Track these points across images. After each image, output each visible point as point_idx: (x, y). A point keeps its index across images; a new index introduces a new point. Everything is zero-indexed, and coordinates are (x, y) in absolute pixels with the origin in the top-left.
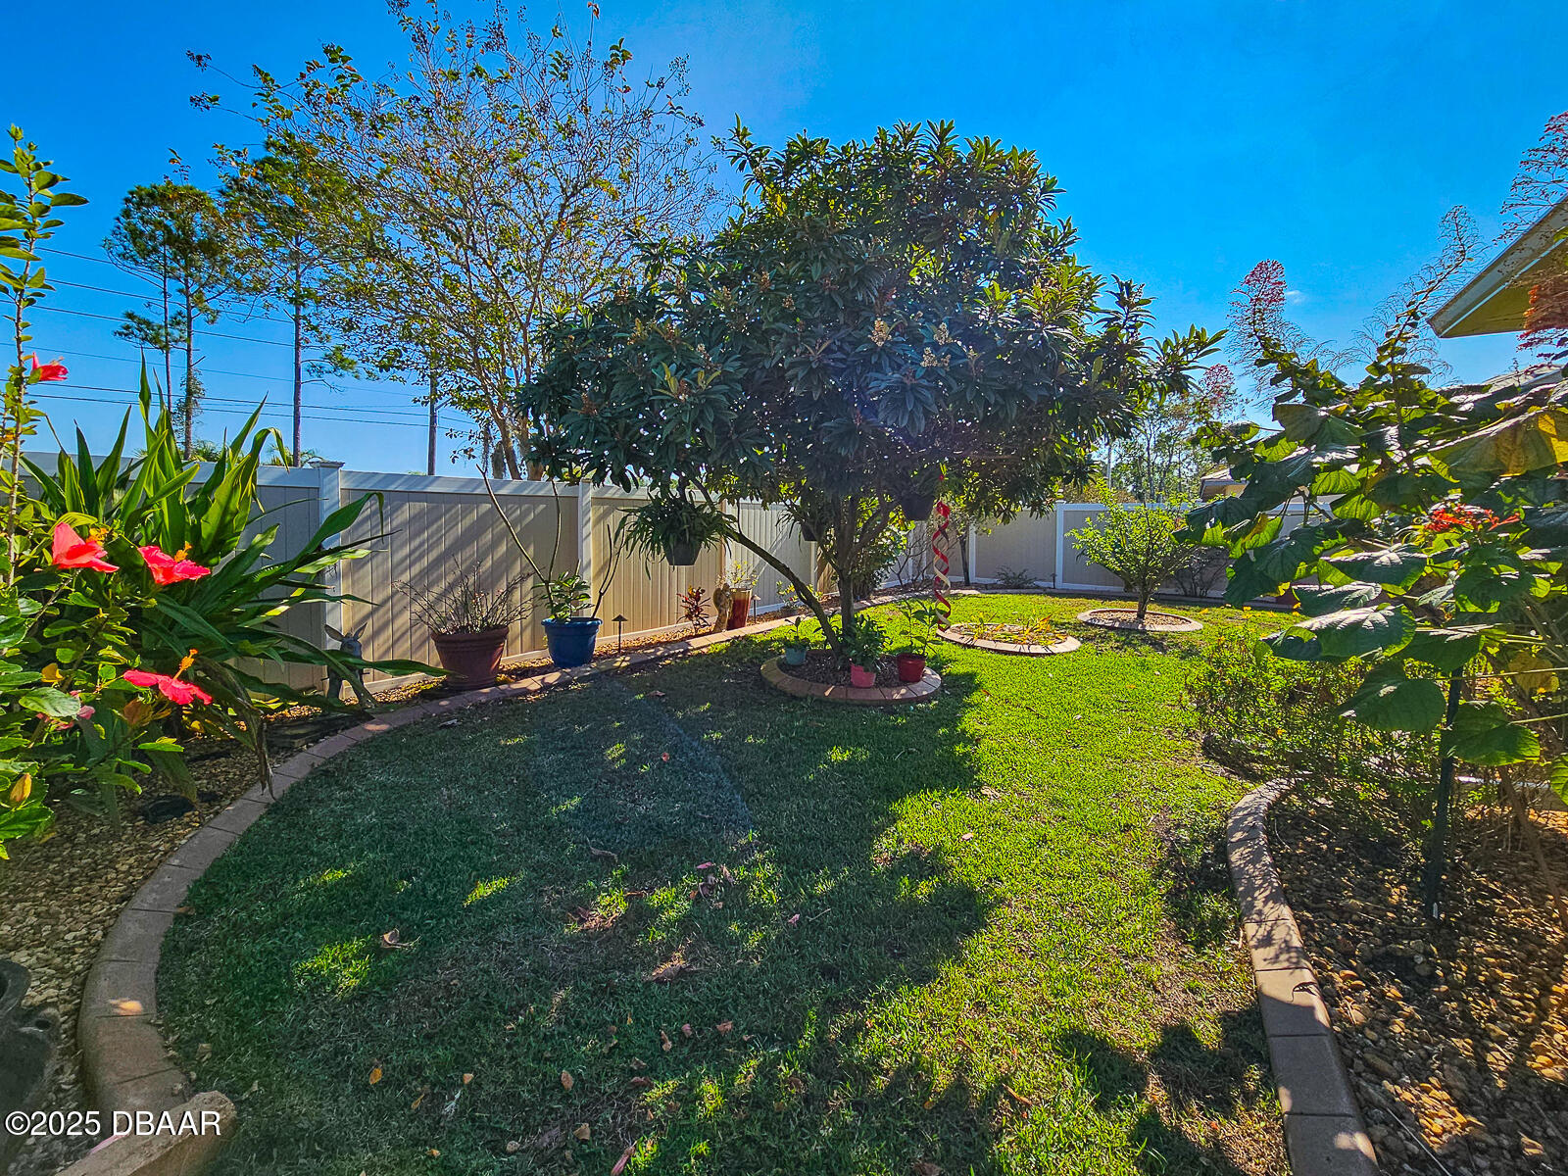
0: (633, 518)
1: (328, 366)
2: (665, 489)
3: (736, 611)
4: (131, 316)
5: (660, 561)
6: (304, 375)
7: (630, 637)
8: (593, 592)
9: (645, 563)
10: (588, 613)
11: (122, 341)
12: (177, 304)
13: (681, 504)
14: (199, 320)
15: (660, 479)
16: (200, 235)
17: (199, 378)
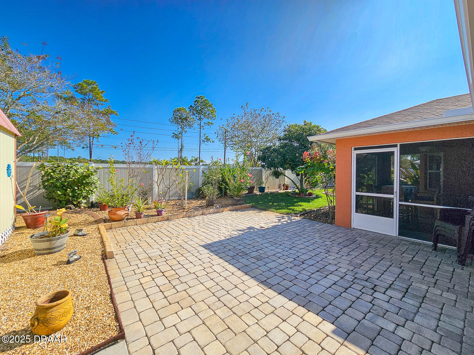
0: (271, 173)
1: (206, 140)
2: (275, 170)
3: (287, 188)
4: (173, 133)
5: (274, 178)
6: (201, 142)
7: (269, 191)
8: (265, 183)
9: (272, 179)
10: (264, 186)
11: (172, 138)
12: (180, 130)
13: (277, 171)
14: (184, 133)
15: (275, 168)
16: (184, 116)
17: (183, 144)
